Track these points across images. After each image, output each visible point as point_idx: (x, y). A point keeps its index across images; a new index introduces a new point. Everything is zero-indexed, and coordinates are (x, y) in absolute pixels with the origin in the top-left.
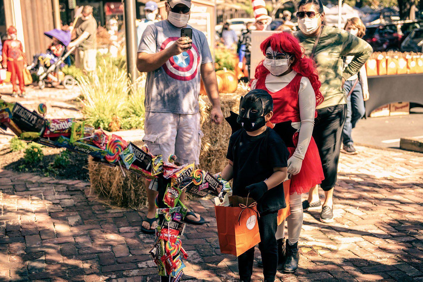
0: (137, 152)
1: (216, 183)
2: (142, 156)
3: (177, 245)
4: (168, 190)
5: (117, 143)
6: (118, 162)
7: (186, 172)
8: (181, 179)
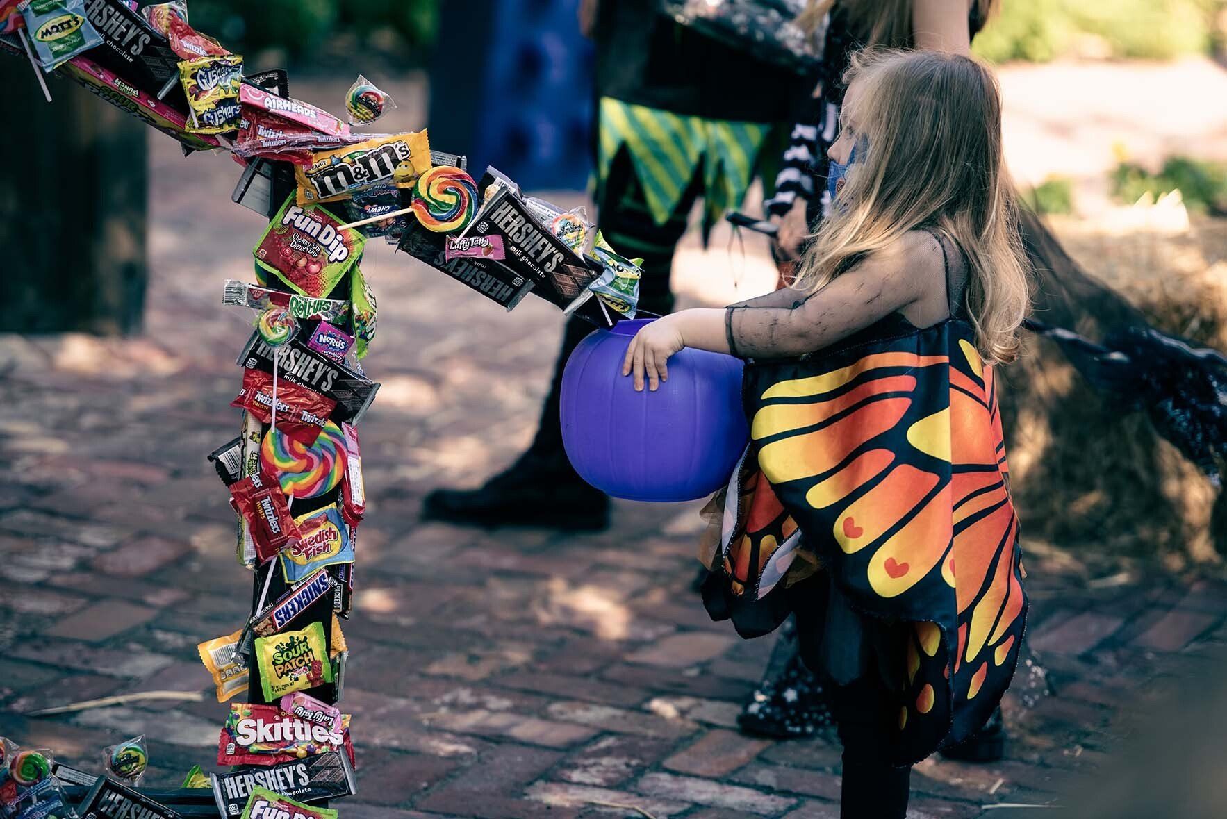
0: (109, 17)
1: (550, 249)
2: (135, 41)
3: (324, 459)
4: (290, 215)
7: (368, 159)
8: (336, 182)
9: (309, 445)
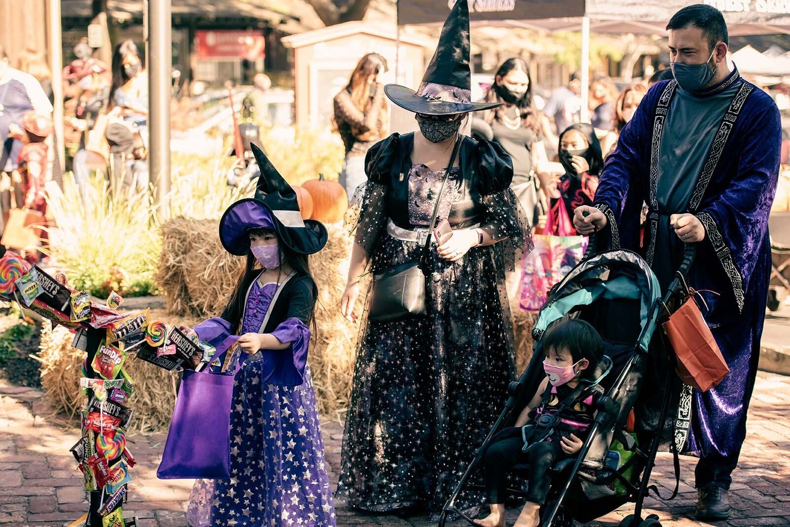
0: (45, 281)
1: (191, 347)
2: (54, 289)
3: (118, 443)
4: (102, 349)
5: (11, 263)
6: (12, 293)
7: (133, 323)
8: (123, 333)
9: (113, 438)
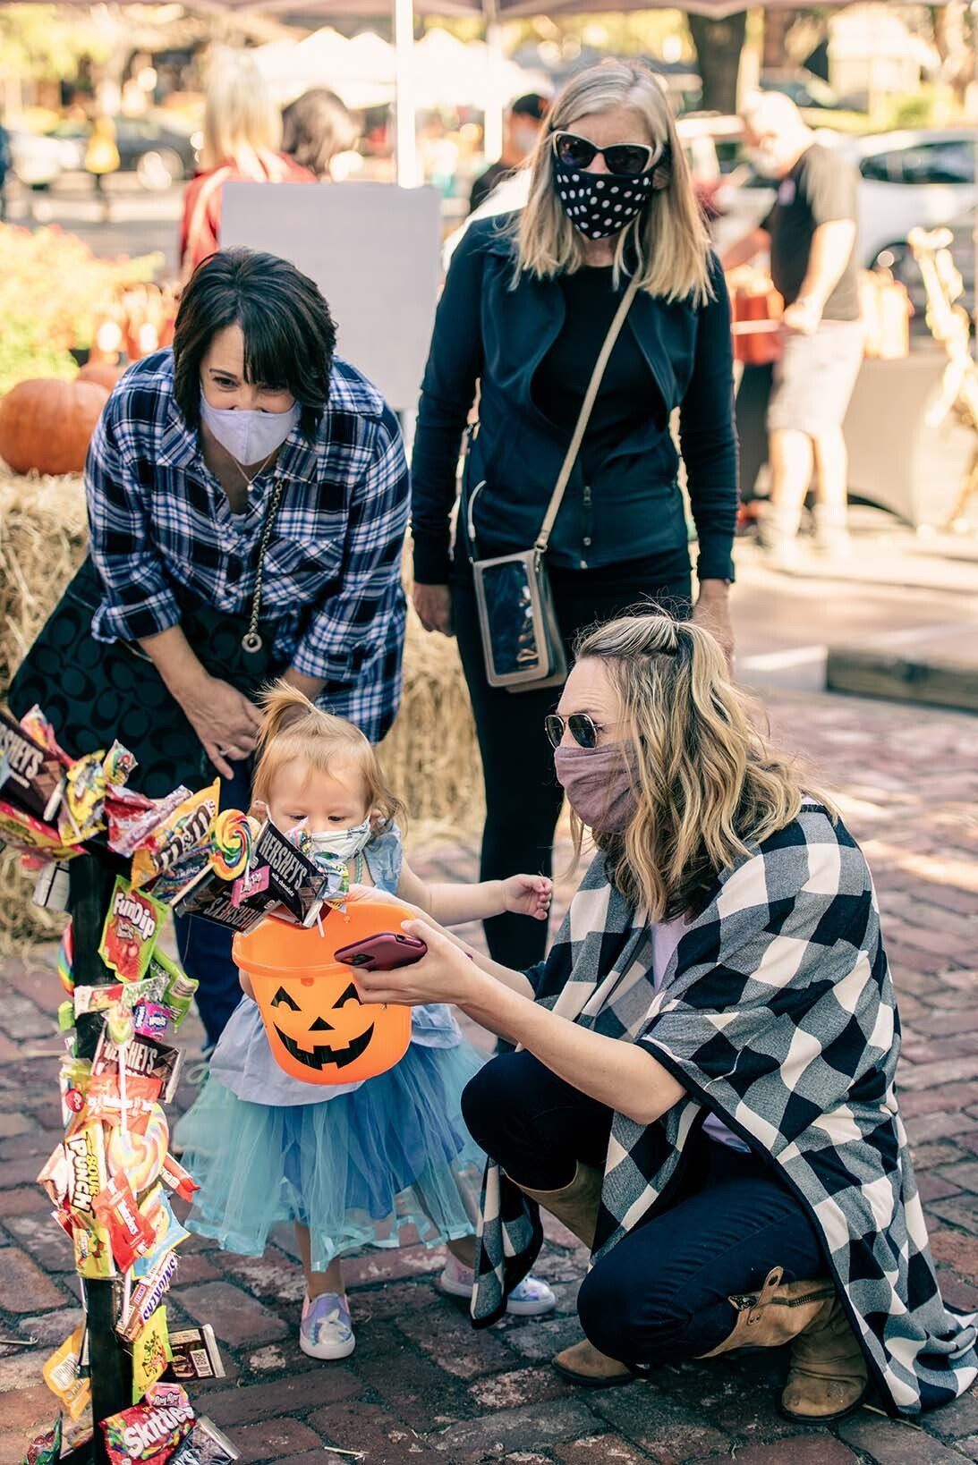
1: (300, 866)
2: (30, 763)
3: (153, 1142)
4: (117, 904)
7: (191, 824)
8: (171, 856)
